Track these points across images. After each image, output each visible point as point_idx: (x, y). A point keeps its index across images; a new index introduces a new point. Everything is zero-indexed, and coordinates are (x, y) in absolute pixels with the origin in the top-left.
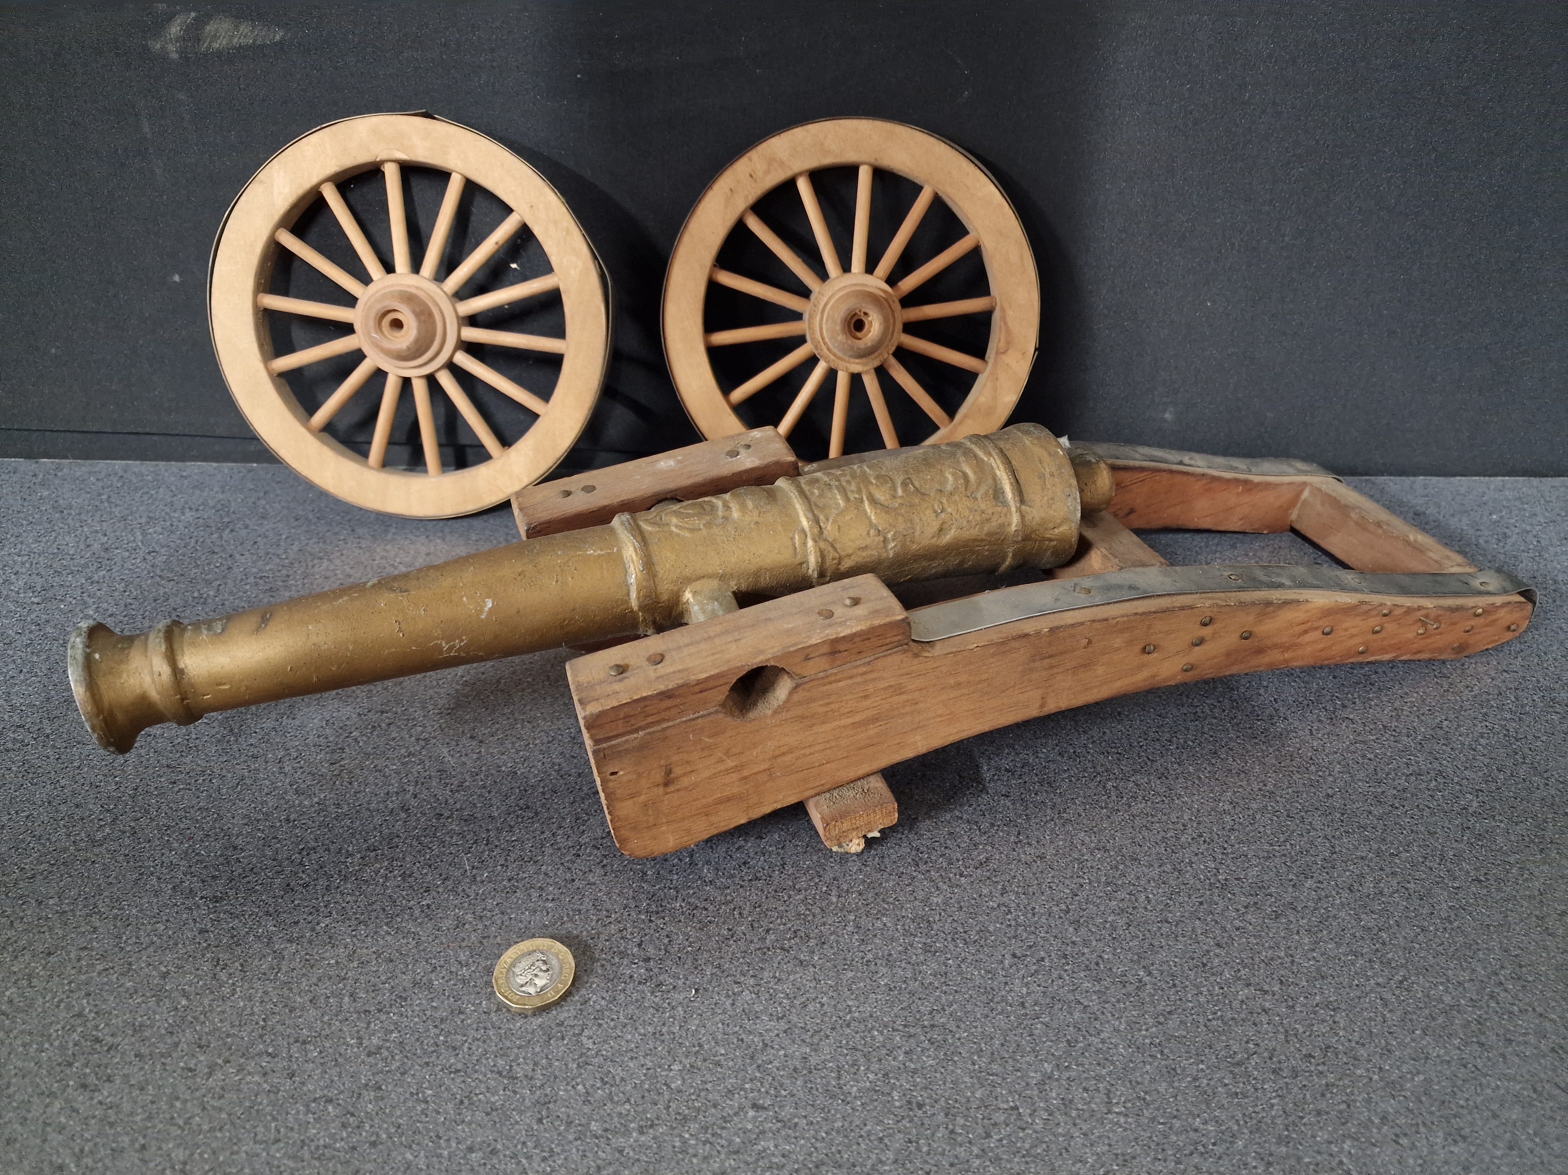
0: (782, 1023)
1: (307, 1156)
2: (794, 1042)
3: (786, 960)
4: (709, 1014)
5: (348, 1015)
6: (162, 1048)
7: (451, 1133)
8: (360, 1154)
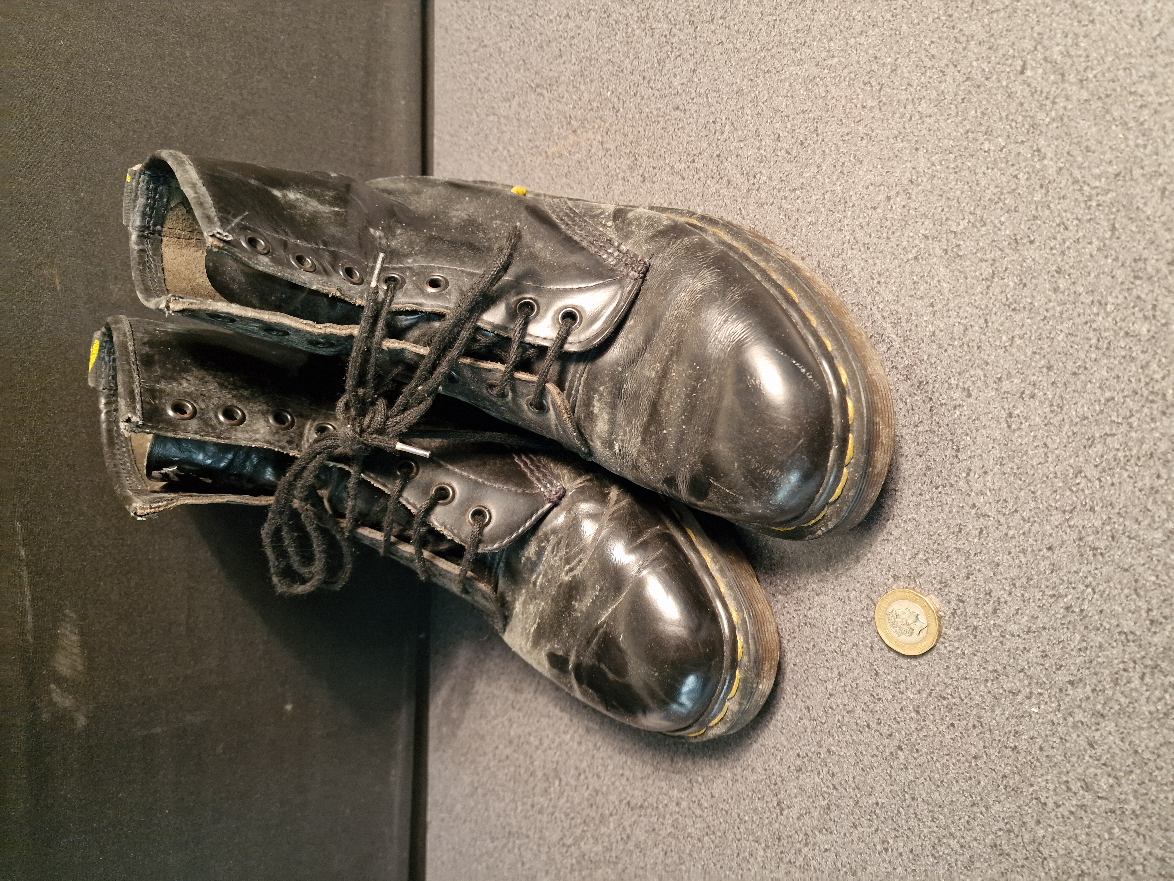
0: (948, 71)
1: (1060, 417)
2: (965, 57)
3: (891, 84)
4: (939, 134)
5: (934, 423)
6: (961, 561)
7: (1041, 310)
8: (1058, 377)
